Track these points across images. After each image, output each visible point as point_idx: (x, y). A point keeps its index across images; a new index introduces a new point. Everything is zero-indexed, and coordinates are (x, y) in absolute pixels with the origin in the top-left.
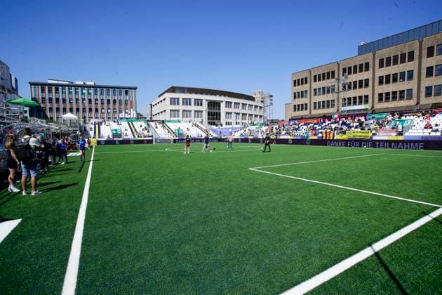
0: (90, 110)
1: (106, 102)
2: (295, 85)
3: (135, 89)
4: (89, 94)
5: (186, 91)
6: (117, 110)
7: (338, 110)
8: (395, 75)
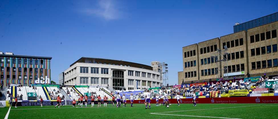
0: (8, 76)
1: (23, 70)
2: (185, 57)
3: (50, 59)
4: (8, 63)
5: (94, 61)
6: (33, 77)
7: (221, 77)
8: (263, 48)
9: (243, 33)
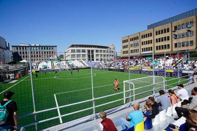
0: (37, 56)
1: (44, 53)
2: (123, 43)
3: (56, 46)
4: (37, 49)
6: (49, 56)
8: (162, 38)
9: (152, 30)
